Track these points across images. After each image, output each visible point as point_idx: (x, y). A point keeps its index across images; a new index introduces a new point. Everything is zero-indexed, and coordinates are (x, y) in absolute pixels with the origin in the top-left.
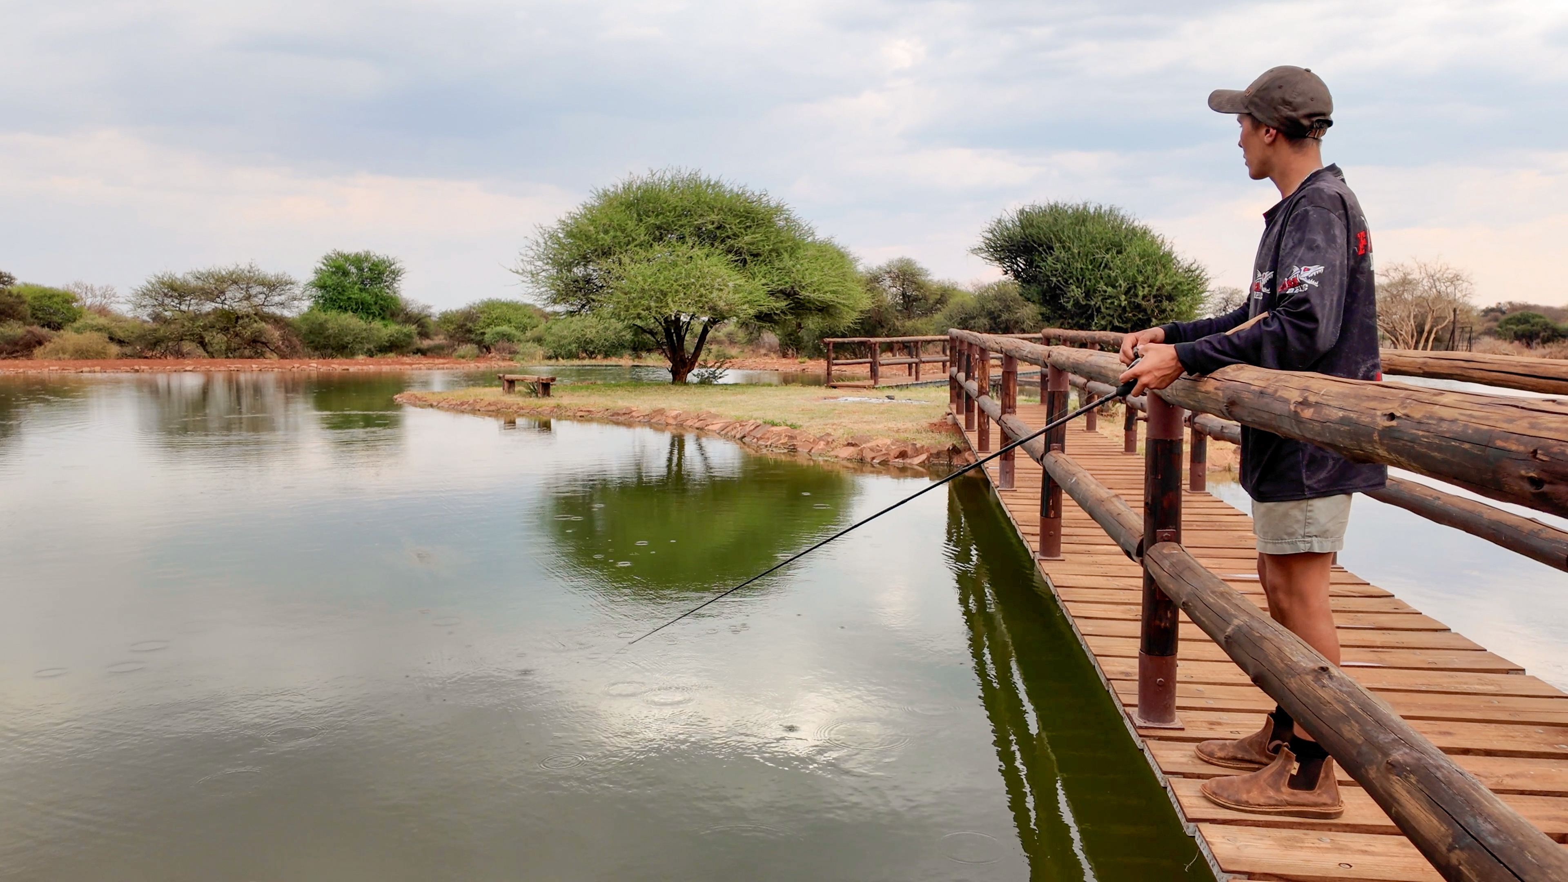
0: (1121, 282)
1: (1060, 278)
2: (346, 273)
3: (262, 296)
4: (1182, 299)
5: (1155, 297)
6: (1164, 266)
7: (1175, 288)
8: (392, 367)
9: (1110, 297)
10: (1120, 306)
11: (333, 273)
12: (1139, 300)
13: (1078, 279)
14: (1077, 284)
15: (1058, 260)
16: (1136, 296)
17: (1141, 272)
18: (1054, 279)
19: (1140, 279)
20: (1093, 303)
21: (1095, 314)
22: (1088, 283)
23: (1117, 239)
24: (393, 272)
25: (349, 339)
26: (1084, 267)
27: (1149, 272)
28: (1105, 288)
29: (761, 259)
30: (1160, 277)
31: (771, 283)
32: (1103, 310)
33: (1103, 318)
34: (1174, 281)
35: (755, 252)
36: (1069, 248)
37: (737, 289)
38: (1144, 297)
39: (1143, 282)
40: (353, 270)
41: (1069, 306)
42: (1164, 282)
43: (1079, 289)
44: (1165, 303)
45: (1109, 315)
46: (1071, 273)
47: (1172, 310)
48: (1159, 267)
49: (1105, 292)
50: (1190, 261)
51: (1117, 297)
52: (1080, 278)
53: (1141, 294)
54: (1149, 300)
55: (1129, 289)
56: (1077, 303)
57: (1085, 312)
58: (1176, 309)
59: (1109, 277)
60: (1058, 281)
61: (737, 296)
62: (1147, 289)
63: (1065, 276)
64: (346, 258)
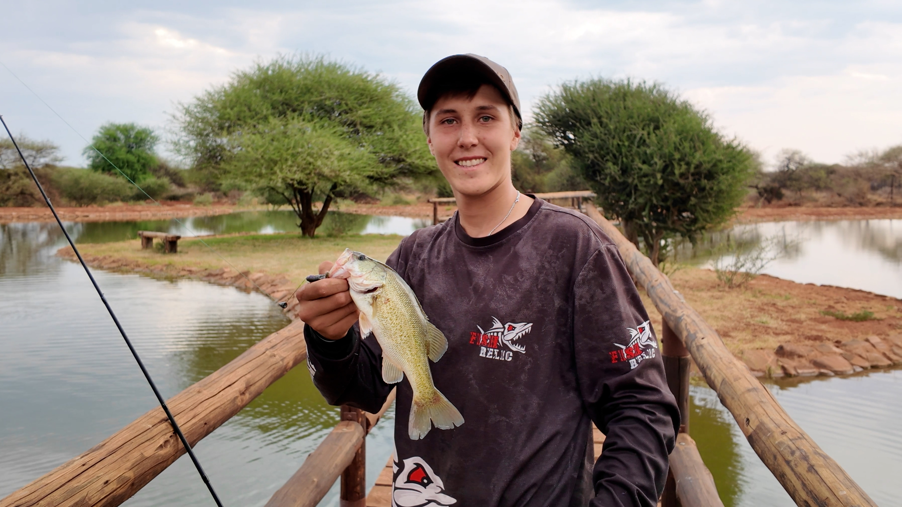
0: (656, 160)
1: (596, 155)
2: (115, 139)
3: (32, 158)
4: (722, 177)
5: (693, 175)
6: (703, 144)
7: (715, 165)
8: (125, 213)
9: (645, 175)
10: (656, 183)
11: (108, 139)
12: (676, 178)
13: (614, 156)
14: (614, 160)
15: (595, 136)
16: (674, 174)
17: (678, 149)
18: (591, 156)
19: (677, 156)
20: (630, 180)
21: (633, 192)
22: (624, 160)
23: (657, 114)
24: (152, 138)
25: (99, 191)
26: (620, 143)
27: (687, 150)
28: (640, 165)
29: (374, 129)
30: (698, 155)
31: (380, 151)
32: (640, 188)
33: (641, 196)
34: (712, 159)
35: (368, 124)
36: (607, 125)
37: (342, 158)
38: (682, 175)
39: (680, 160)
40: (122, 137)
41: (607, 182)
42: (701, 160)
43: (616, 167)
44: (704, 182)
45: (646, 193)
46: (607, 149)
47: (712, 189)
48: (698, 144)
49: (640, 169)
50: (732, 137)
51: (654, 176)
52: (617, 154)
53: (677, 172)
54: (687, 178)
55: (666, 167)
56: (614, 180)
57: (624, 189)
58: (715, 188)
59: (645, 153)
60: (595, 158)
61: (342, 163)
62: (684, 167)
63: (602, 152)
64: (118, 128)
